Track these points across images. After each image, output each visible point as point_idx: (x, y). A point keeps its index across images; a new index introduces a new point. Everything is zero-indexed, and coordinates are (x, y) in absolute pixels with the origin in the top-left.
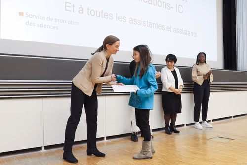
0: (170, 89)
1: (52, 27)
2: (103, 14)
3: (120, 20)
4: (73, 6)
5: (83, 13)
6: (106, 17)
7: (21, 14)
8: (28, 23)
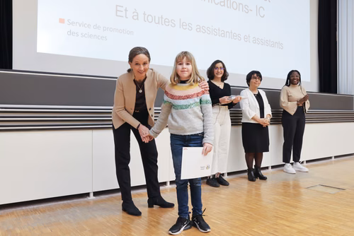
0: (253, 119)
2: (163, 20)
3: (185, 27)
4: (126, 10)
5: (137, 19)
6: (167, 24)
7: (62, 21)
8: (70, 33)
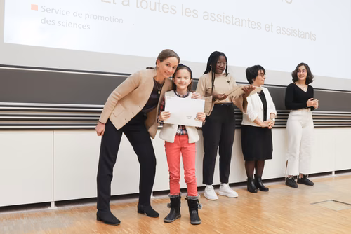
0: (255, 121)
1: (81, 26)
2: (161, 6)
3: (188, 14)
5: (128, 5)
6: (166, 10)
7: (34, 7)
8: (45, 21)
